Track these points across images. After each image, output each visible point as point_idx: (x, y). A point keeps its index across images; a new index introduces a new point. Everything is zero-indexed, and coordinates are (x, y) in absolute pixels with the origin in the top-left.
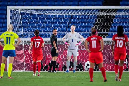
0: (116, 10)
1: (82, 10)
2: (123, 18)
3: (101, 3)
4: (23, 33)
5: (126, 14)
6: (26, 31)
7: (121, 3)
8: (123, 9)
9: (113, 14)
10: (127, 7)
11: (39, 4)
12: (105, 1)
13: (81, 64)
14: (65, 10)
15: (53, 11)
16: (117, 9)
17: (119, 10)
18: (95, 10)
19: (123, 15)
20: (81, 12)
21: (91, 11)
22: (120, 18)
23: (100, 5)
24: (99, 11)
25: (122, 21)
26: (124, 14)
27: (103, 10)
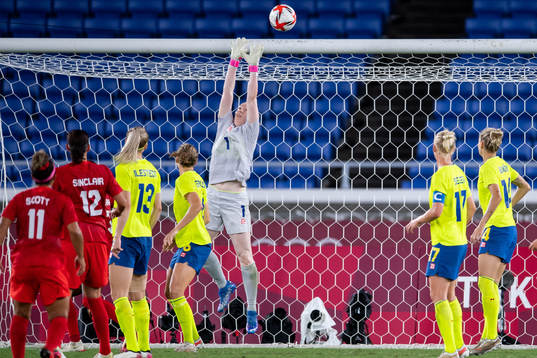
0: (448, 58)
1: (286, 55)
2: (481, 95)
3: (376, 25)
4: (4, 166)
5: (495, 79)
6: (19, 158)
7: (470, 24)
8: (483, 55)
9: (436, 79)
10: (501, 45)
11: (83, 28)
12: (393, 17)
13: (281, 312)
14: (210, 55)
15: (152, 59)
16: (452, 55)
17: (462, 57)
18: (347, 55)
19: (481, 79)
20: (283, 66)
21: (328, 61)
22: (466, 93)
23: (373, 35)
24: (367, 60)
25: (475, 108)
26: (485, 77)
27: (386, 59)
